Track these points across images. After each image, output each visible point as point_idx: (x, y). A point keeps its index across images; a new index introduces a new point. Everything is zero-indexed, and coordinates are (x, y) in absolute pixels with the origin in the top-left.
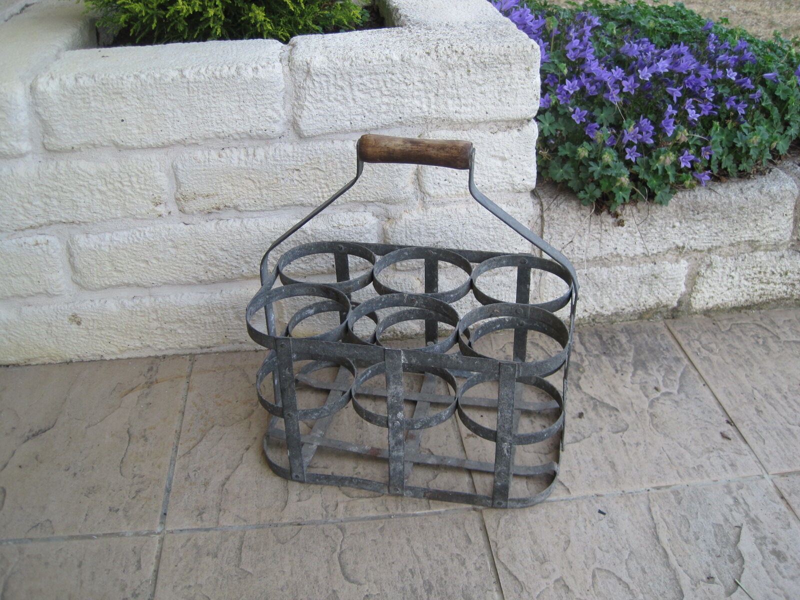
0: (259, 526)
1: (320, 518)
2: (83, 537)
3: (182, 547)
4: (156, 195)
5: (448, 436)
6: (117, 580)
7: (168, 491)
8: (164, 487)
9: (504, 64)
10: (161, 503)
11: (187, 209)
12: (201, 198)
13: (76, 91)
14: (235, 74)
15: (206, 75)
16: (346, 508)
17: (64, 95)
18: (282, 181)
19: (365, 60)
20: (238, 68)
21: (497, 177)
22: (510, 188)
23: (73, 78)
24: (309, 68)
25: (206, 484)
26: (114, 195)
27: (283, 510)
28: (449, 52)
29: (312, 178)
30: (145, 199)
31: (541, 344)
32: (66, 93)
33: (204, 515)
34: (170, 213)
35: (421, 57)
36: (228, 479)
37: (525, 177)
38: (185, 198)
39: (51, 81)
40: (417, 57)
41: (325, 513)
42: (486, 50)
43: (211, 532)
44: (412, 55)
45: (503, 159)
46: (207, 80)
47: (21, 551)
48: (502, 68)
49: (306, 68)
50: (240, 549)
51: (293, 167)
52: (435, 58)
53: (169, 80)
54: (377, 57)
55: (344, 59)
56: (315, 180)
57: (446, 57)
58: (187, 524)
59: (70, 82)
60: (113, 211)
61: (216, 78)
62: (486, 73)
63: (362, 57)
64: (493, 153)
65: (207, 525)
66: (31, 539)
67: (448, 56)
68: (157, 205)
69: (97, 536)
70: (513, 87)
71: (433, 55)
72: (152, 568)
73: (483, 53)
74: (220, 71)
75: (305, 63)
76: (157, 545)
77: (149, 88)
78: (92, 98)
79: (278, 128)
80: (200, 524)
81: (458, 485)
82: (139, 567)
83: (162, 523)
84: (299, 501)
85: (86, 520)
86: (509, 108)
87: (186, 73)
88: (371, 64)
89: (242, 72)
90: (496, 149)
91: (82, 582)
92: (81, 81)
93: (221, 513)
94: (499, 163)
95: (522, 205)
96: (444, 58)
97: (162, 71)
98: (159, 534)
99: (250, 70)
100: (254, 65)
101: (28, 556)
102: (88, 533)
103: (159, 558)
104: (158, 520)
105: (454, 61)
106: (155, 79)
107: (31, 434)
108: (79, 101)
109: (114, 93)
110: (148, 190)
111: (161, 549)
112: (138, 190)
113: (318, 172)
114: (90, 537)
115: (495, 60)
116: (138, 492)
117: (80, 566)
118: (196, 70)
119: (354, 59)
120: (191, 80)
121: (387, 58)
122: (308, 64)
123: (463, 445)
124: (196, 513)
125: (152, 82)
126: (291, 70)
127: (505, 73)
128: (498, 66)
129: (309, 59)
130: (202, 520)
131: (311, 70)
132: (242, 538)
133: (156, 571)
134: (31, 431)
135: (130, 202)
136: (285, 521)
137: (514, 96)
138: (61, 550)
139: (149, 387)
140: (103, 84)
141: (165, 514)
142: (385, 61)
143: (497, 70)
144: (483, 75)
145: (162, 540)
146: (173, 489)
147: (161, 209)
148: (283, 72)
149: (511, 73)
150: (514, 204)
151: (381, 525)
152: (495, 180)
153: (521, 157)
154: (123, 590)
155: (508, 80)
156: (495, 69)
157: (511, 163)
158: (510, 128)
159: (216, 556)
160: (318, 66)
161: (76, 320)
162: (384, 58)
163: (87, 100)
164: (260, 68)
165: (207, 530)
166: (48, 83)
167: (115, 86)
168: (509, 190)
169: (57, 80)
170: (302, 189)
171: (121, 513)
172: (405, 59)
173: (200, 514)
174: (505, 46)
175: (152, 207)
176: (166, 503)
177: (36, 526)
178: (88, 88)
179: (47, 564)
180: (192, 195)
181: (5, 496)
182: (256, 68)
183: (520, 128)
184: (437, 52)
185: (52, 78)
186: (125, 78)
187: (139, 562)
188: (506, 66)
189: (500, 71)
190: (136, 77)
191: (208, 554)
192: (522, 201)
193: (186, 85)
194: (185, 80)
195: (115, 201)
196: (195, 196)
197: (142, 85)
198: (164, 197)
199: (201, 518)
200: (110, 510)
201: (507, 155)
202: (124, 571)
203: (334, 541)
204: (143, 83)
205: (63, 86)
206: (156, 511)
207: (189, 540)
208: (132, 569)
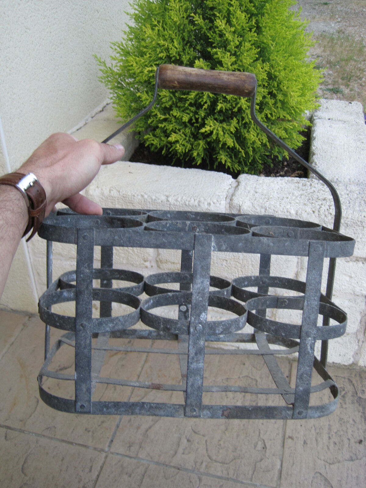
0: (158, 463)
1: (191, 468)
2: (69, 442)
3: (115, 465)
4: (145, 257)
5: (278, 434)
6: (78, 475)
7: (118, 426)
8: (116, 424)
9: (359, 226)
10: (112, 433)
11: (161, 267)
12: (170, 263)
13: (109, 198)
14: (197, 205)
15: (181, 202)
16: (206, 466)
17: (102, 199)
18: (216, 264)
19: (274, 210)
20: (199, 201)
21: (345, 286)
22: (352, 293)
23: (108, 190)
24: (240, 209)
25: (138, 428)
26: (123, 252)
27: (173, 457)
28: (327, 213)
29: (234, 266)
30: (139, 257)
31: (354, 382)
32: (104, 198)
33: (132, 448)
34: (152, 266)
35: (308, 214)
36: (150, 428)
37: (362, 289)
38: (161, 261)
39: (97, 189)
40: (306, 214)
41: (194, 466)
42: (350, 217)
43: (133, 459)
44: (303, 212)
45: (351, 277)
46: (181, 205)
47: (37, 442)
48: (358, 228)
49: (238, 208)
50: (143, 476)
51: (224, 258)
52: (317, 215)
53: (160, 201)
54: (282, 210)
55: (262, 207)
56: (235, 267)
57: (324, 216)
58: (122, 450)
59: (106, 192)
60: (121, 260)
61: (186, 205)
62: (347, 230)
63: (273, 208)
64: (345, 272)
65: (131, 454)
66: (44, 436)
67: (325, 216)
68: (145, 261)
69: (76, 444)
70: (363, 240)
71: (317, 212)
72: (97, 473)
73: (347, 218)
74: (189, 201)
75: (238, 206)
76: (103, 459)
77: (148, 203)
78: (117, 203)
80: (128, 453)
81: (273, 470)
82: (90, 471)
83: (109, 446)
84: (183, 453)
85: (72, 432)
86: (358, 251)
87: (170, 199)
88: (277, 213)
89: (201, 205)
90: (347, 271)
91: (61, 470)
92: (112, 192)
93: (141, 449)
94: (348, 278)
95: (358, 303)
96: (323, 216)
97: (157, 195)
98: (106, 452)
99: (206, 204)
100: (209, 201)
101: (40, 446)
102: (72, 441)
103: (102, 468)
104: (108, 444)
105: (329, 220)
106: (152, 199)
107: (59, 368)
108: (110, 203)
109: (129, 203)
110: (141, 254)
111: (104, 462)
112: (136, 253)
113: (238, 264)
114: (72, 443)
115: (354, 223)
116: (103, 422)
117: (62, 460)
118: (176, 198)
119: (268, 209)
120: (172, 203)
121: (287, 211)
122: (240, 206)
123: (284, 443)
124: (128, 445)
125: (150, 201)
126: (230, 207)
127: (359, 231)
128: (356, 227)
129: (241, 203)
130: (130, 450)
131: (241, 210)
132: (147, 468)
133: (98, 476)
134: (59, 366)
135: (131, 257)
136: (172, 464)
137: (363, 245)
138: (56, 447)
139: (126, 354)
140: (124, 197)
141: (112, 441)
142: (286, 212)
143: (354, 229)
144: (345, 230)
145: (106, 457)
146: (121, 426)
147: (147, 264)
148: (225, 207)
149: (363, 232)
150: (353, 302)
151: (221, 484)
152: (344, 287)
153: (362, 278)
154: (79, 482)
155: (361, 236)
156: (353, 228)
157: (355, 280)
158: (358, 261)
159: (130, 476)
160: (245, 208)
162: (285, 211)
163: (114, 203)
164: (212, 203)
165: (131, 457)
166: (95, 190)
167: (130, 199)
168: (351, 293)
169: (100, 189)
170: (227, 270)
171: (90, 433)
172: (298, 214)
173: (130, 447)
174: (362, 216)
175: (142, 262)
176: (115, 433)
177: (47, 429)
178: (115, 198)
179: (47, 453)
180: (165, 261)
181: (38, 404)
182: (210, 204)
183: (364, 262)
184: (319, 212)
185: (98, 187)
186: (136, 195)
187: (91, 467)
188: (361, 228)
189: (357, 230)
190: (142, 196)
191: (127, 474)
192: (358, 301)
193: (168, 205)
194: (168, 203)
195: (123, 255)
196: (167, 262)
197: (144, 201)
198: (150, 258)
199: (130, 449)
200: (86, 430)
201: (353, 275)
202: (83, 471)
203: (193, 486)
204: (146, 201)
205: (103, 194)
206: (108, 438)
207: (120, 461)
208: (87, 470)
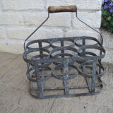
79: (42, 8)
147: (21, 24)
161: (7, 44)
